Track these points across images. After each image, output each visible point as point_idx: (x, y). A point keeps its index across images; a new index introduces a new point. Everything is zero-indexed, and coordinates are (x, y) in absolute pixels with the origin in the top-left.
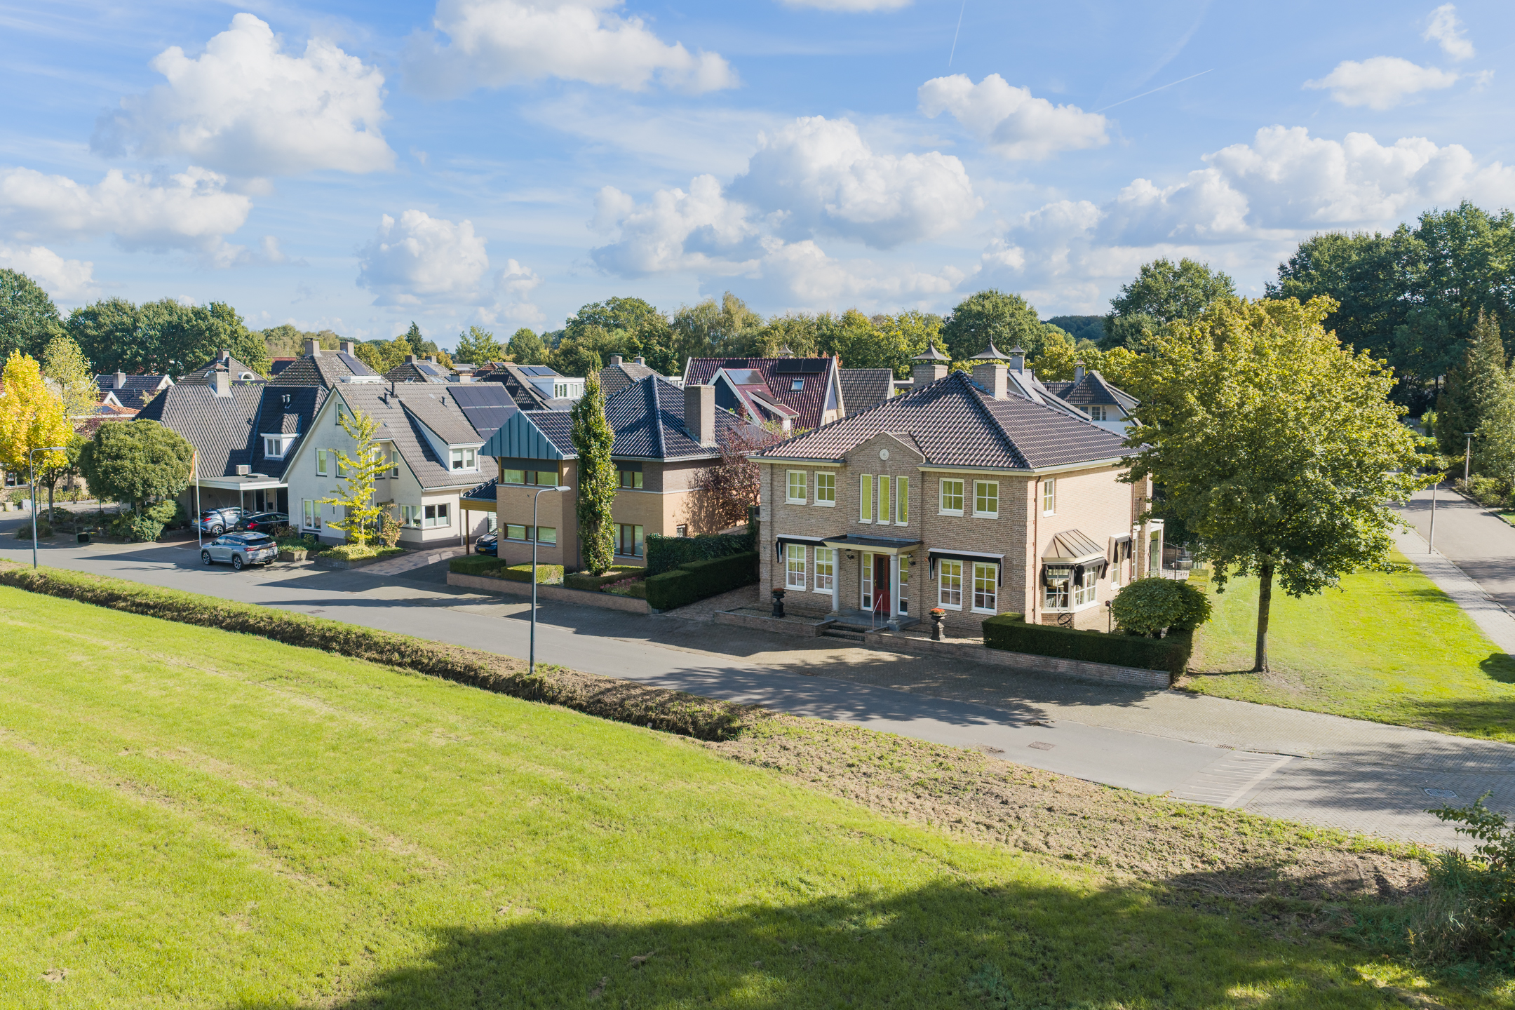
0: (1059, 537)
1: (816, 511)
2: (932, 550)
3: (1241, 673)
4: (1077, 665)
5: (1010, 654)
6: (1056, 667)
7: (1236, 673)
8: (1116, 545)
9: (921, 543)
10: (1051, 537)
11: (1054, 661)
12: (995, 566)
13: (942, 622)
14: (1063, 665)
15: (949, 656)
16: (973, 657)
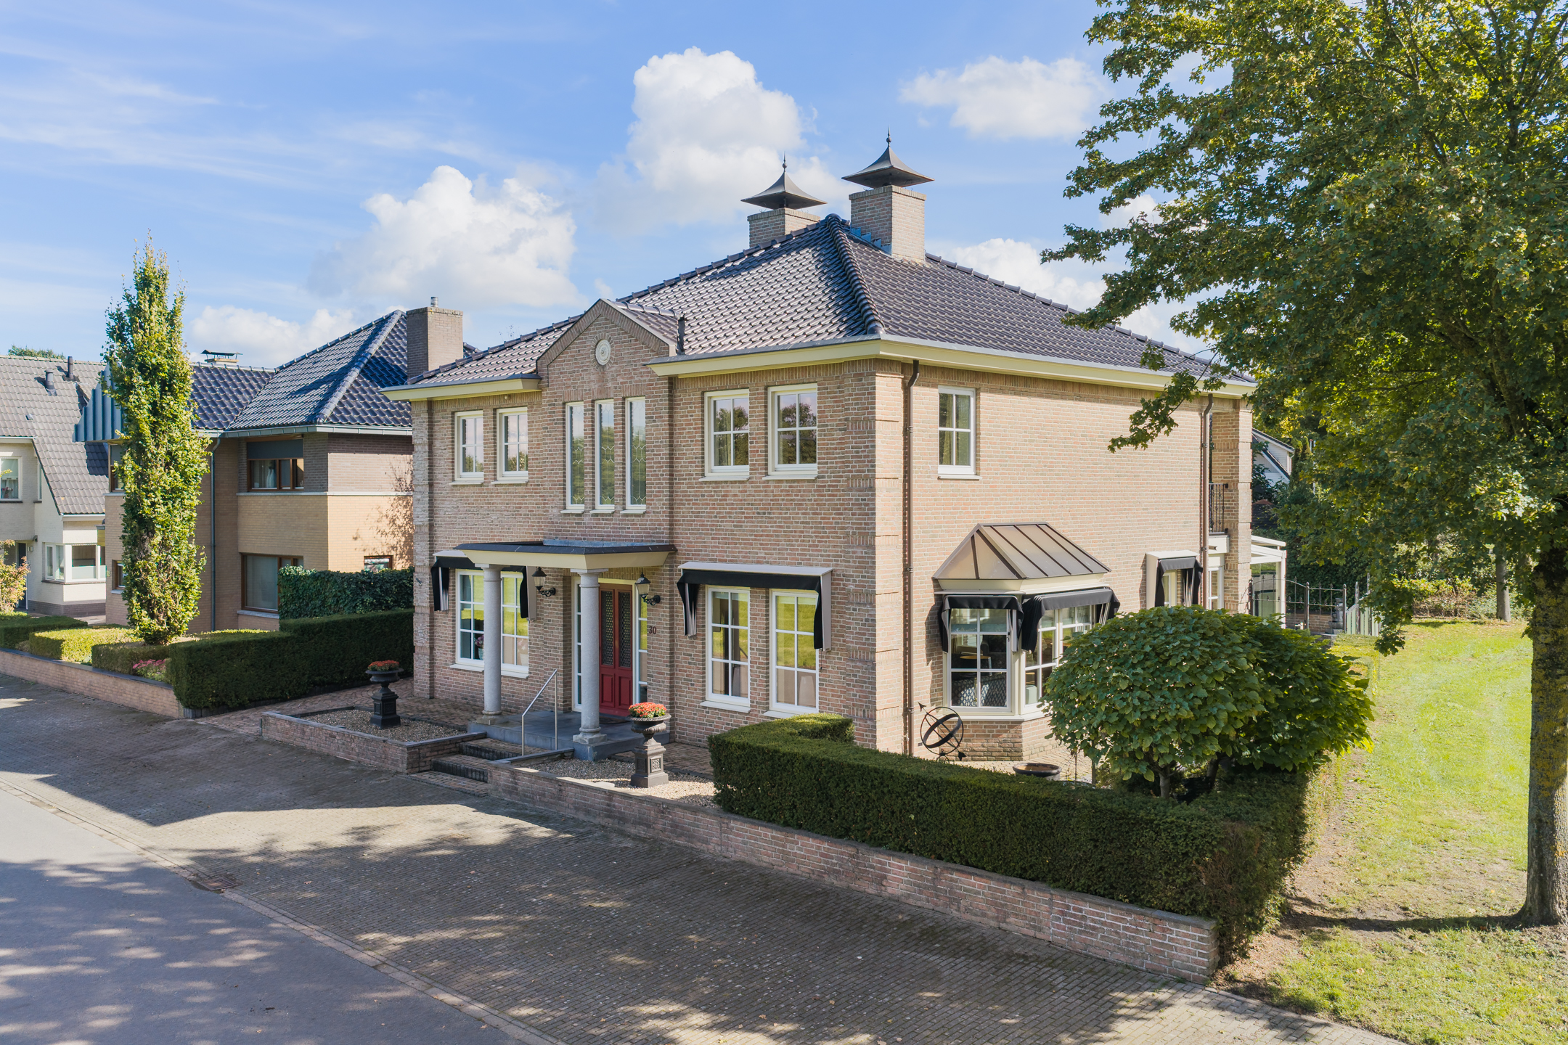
0: (990, 533)
1: (498, 494)
2: (690, 565)
3: (1480, 924)
4: (936, 878)
6: (881, 879)
7: (1458, 923)
8: (1160, 572)
9: (671, 549)
10: (966, 532)
11: (876, 859)
12: (810, 598)
13: (660, 737)
14: (900, 875)
16: (691, 837)
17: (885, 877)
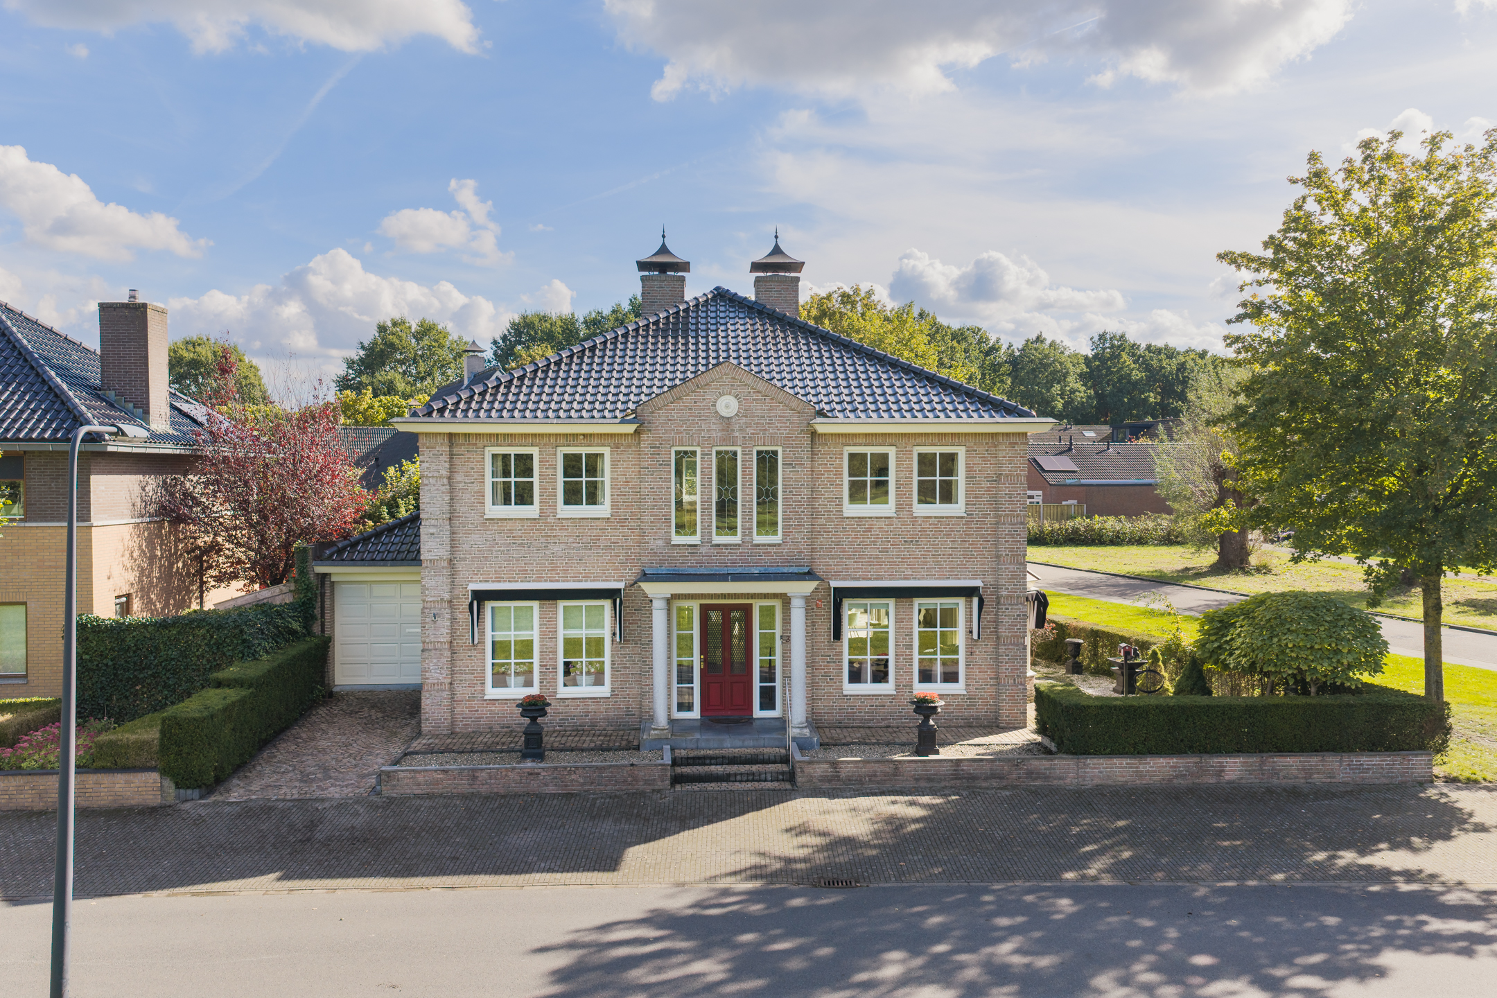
1: (562, 528)
2: (834, 584)
4: (1262, 763)
5: (1125, 761)
6: (1220, 773)
9: (810, 573)
11: (1215, 761)
14: (1234, 767)
15: (994, 783)
16: (1047, 778)
17: (1223, 771)
